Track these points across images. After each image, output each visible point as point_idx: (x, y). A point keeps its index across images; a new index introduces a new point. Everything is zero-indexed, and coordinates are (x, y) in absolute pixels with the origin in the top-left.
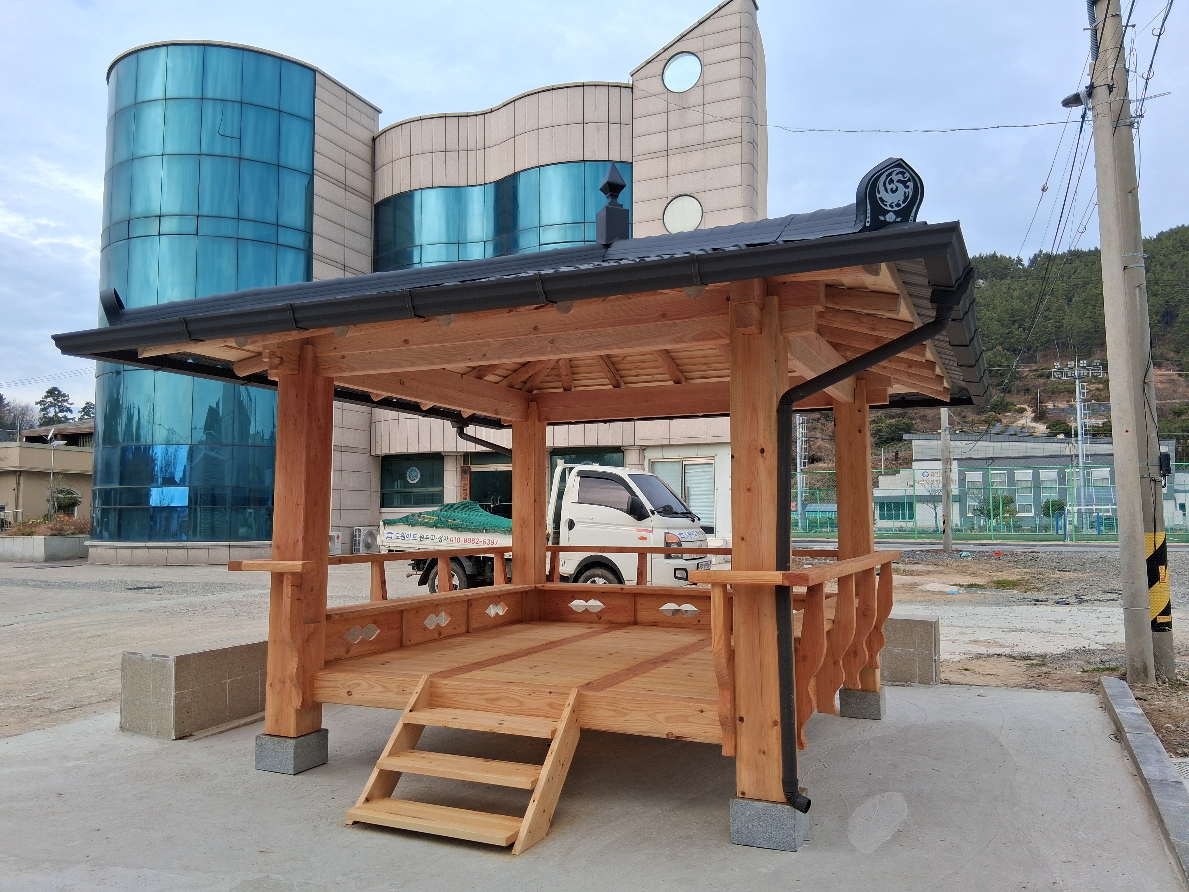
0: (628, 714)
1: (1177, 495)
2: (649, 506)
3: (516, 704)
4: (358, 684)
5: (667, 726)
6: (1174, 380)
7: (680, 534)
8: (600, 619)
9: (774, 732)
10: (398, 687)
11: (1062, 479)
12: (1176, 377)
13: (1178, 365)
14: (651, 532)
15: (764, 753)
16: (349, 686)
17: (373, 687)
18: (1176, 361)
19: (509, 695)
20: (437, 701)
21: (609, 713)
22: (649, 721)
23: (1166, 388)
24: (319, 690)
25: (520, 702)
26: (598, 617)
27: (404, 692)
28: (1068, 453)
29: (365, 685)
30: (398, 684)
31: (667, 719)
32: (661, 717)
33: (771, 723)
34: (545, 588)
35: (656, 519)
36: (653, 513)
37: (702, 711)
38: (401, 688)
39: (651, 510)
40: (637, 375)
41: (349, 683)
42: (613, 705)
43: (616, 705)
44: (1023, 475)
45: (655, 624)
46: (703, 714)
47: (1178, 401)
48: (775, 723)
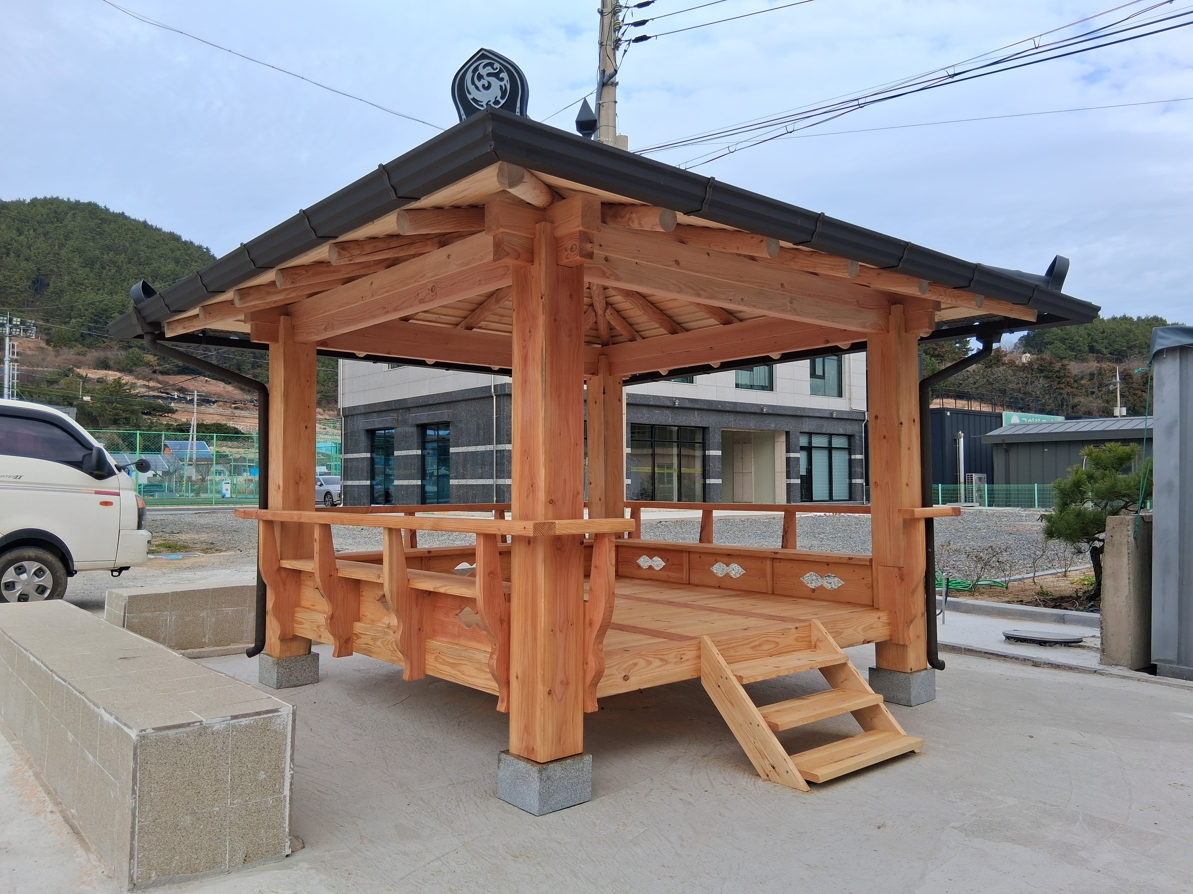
3: (773, 645)
4: (635, 665)
5: (863, 635)
10: (676, 657)
14: (118, 494)
16: (625, 669)
17: (651, 664)
19: (769, 639)
22: (854, 634)
27: (682, 660)
29: (642, 663)
30: (676, 653)
31: (863, 629)
32: (859, 629)
35: (121, 476)
36: (118, 469)
37: (879, 618)
38: (679, 656)
39: (116, 466)
41: (624, 666)
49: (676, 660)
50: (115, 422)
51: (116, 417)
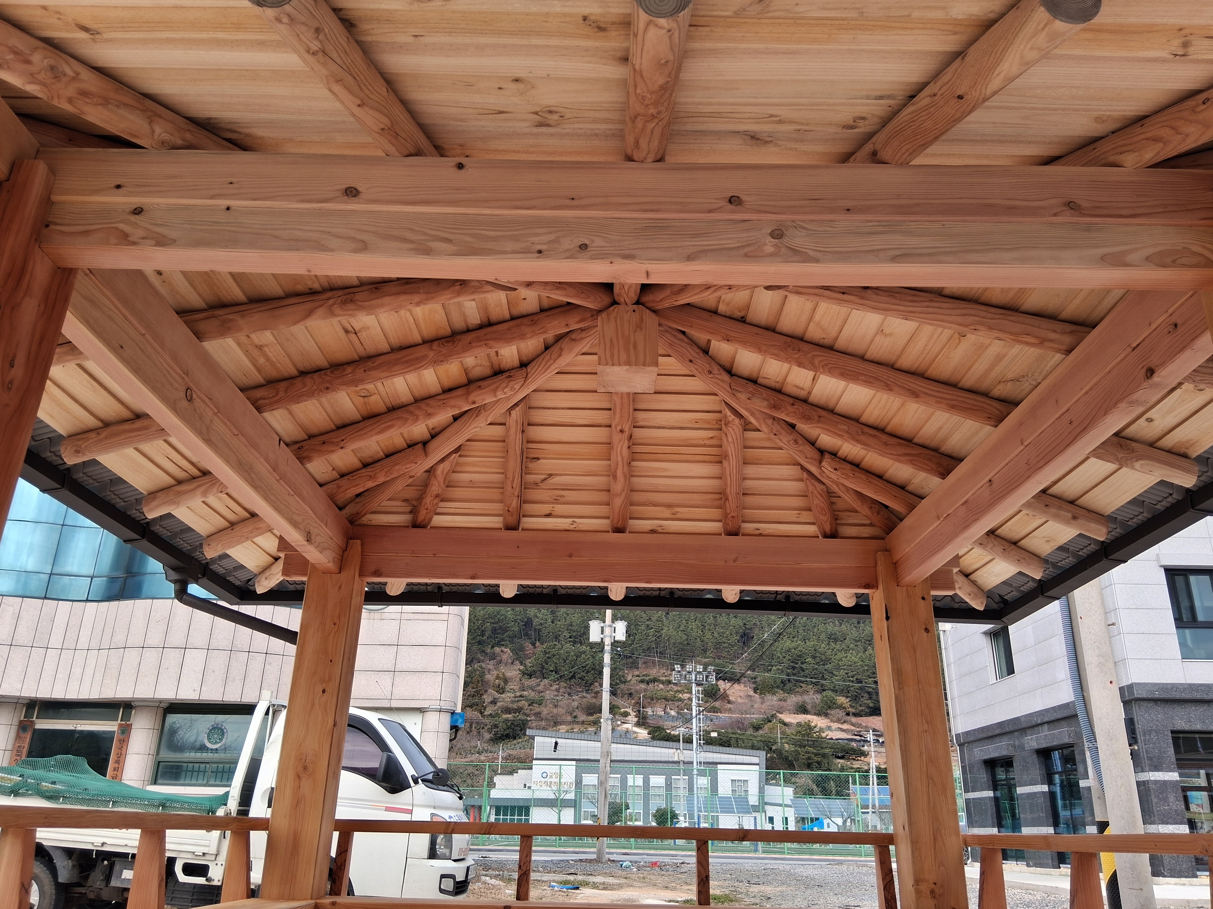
1: (767, 808)
2: (409, 771)
6: (751, 696)
7: (450, 817)
11: (669, 786)
12: (751, 693)
13: (755, 683)
14: (411, 812)
18: (752, 678)
23: (744, 703)
28: (676, 759)
35: (420, 789)
40: (549, 515)
44: (636, 780)
47: (755, 716)
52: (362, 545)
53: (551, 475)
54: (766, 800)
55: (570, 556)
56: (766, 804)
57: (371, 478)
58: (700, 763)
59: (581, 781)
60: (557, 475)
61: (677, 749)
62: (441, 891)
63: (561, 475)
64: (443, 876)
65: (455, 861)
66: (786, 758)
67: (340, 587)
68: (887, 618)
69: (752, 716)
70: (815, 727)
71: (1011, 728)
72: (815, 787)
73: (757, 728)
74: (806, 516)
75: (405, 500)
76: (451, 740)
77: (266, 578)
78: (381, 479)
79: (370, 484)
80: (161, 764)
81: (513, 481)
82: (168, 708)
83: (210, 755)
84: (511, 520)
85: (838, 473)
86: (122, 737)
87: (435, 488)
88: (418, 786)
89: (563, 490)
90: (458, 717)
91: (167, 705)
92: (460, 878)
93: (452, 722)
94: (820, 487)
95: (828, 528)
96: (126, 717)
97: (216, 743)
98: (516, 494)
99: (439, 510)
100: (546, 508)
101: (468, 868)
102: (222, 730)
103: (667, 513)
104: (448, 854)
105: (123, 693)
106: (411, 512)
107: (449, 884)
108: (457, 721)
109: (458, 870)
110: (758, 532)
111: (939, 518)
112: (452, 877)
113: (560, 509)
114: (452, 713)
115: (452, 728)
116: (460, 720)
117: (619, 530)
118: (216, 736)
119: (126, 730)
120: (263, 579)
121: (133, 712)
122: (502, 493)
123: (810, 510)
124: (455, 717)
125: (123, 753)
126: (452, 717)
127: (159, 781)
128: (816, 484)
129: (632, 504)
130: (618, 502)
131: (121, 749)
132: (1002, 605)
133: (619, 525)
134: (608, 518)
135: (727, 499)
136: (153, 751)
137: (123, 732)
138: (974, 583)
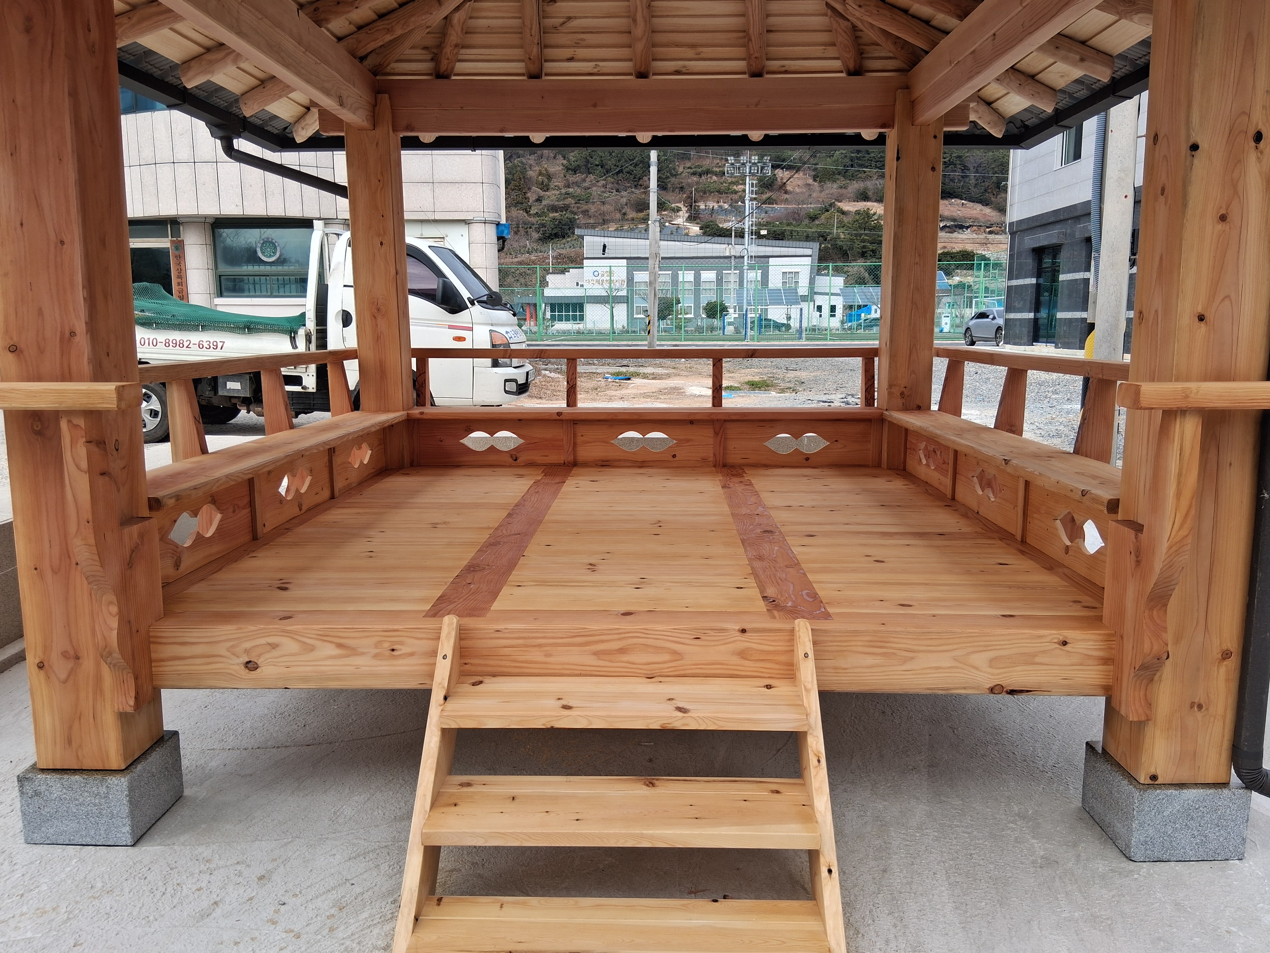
0: (912, 658)
1: (817, 297)
2: (465, 294)
3: (667, 657)
4: (274, 646)
5: (992, 674)
6: (809, 185)
7: (507, 332)
8: (516, 460)
9: (1223, 670)
10: (377, 645)
11: (720, 280)
12: (810, 181)
13: (815, 170)
14: (471, 329)
15: (1200, 707)
16: (247, 651)
17: (312, 649)
18: (813, 165)
19: (650, 642)
20: (480, 665)
21: (869, 660)
22: (957, 668)
23: (802, 193)
24: (165, 663)
25: (675, 653)
26: (512, 457)
27: (395, 653)
28: (727, 254)
29: (289, 645)
30: (379, 639)
31: (992, 662)
32: (980, 659)
33: (1220, 656)
34: (424, 417)
35: (477, 310)
36: (472, 303)
37: (1065, 643)
38: (387, 645)
39: (468, 299)
40: (571, 59)
41: (248, 645)
42: (880, 644)
43: (888, 645)
44: (686, 276)
45: (605, 464)
46: (1067, 648)
47: (812, 206)
48: (1226, 655)
49: (377, 651)
50: (863, 255)
51: (864, 250)
52: (390, 98)
53: (569, 18)
54: (815, 290)
55: (595, 105)
56: (816, 293)
57: (389, 31)
58: (751, 257)
59: (633, 278)
60: (576, 18)
61: (728, 244)
62: (506, 392)
63: (580, 18)
64: (506, 381)
65: (515, 368)
66: (841, 248)
67: (377, 144)
68: (898, 159)
69: (809, 206)
70: (875, 214)
71: (1066, 216)
72: (867, 275)
73: (813, 218)
74: (832, 51)
75: (425, 48)
76: (499, 251)
77: (303, 128)
78: (399, 32)
79: (388, 38)
80: (222, 277)
81: (531, 29)
82: (214, 223)
83: (268, 268)
84: (534, 69)
85: (862, 10)
86: (177, 253)
87: (454, 37)
88: (474, 307)
89: (583, 33)
90: (503, 228)
91: (213, 220)
92: (521, 381)
93: (497, 233)
94: (844, 23)
95: (851, 66)
96: (176, 233)
97: (270, 256)
98: (536, 41)
99: (460, 57)
100: (568, 53)
101: (527, 373)
102: (274, 244)
103: (690, 53)
104: (508, 363)
105: (167, 210)
106: (432, 60)
107: (512, 387)
108: (503, 232)
109: (519, 375)
110: (783, 69)
111: (950, 63)
112: (515, 381)
113: (581, 52)
114: (497, 225)
115: (499, 238)
116: (506, 232)
117: (642, 75)
118: (269, 250)
119: (179, 246)
120: (300, 129)
121: (181, 228)
122: (522, 38)
123: (834, 44)
124: (501, 228)
125: (183, 268)
126: (497, 228)
127: (225, 294)
128: (841, 21)
129: (654, 45)
130: (640, 46)
131: (179, 264)
132: (1023, 130)
133: (642, 70)
134: (631, 60)
135: (750, 40)
136: (211, 265)
137: (177, 248)
138: (996, 111)
